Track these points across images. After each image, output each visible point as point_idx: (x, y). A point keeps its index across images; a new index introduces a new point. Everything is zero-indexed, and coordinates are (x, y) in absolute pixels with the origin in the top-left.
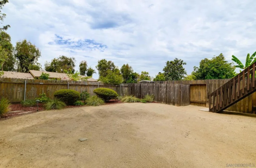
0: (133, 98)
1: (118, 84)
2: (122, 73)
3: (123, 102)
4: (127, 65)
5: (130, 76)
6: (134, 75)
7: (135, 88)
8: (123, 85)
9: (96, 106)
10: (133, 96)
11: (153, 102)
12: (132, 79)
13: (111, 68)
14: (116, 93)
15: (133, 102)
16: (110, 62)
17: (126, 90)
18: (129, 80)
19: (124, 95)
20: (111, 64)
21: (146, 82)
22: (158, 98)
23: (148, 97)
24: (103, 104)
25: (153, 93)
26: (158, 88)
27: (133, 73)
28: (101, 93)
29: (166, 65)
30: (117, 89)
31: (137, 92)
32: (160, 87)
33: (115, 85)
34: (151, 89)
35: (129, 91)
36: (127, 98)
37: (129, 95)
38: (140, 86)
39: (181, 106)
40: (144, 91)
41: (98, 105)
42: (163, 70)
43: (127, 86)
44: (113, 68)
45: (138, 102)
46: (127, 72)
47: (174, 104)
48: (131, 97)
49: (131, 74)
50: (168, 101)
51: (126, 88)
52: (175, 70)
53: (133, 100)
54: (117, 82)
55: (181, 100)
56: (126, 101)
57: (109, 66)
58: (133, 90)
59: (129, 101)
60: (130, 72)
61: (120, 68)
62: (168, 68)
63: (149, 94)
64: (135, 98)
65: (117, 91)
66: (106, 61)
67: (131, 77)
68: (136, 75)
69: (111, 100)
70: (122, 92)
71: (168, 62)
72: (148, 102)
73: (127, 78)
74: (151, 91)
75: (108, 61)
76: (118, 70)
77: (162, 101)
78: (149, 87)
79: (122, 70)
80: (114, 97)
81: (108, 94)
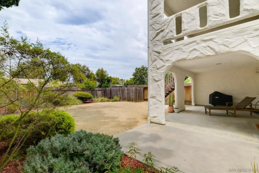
0: (105, 99)
1: (93, 89)
2: (97, 77)
3: (97, 102)
4: (102, 69)
5: (105, 80)
6: (109, 79)
7: (107, 91)
8: (97, 89)
9: (76, 105)
10: (105, 97)
11: (119, 101)
12: (107, 83)
13: (85, 73)
14: (92, 96)
15: (105, 101)
16: (84, 66)
17: (99, 93)
18: (105, 84)
19: (98, 97)
20: (85, 69)
21: (116, 87)
22: (123, 98)
23: (116, 98)
24: (82, 104)
25: (120, 94)
26: (123, 91)
27: (109, 77)
28: (80, 96)
29: (135, 71)
30: (92, 92)
31: (108, 95)
32: (124, 90)
33: (91, 89)
34: (118, 92)
35: (102, 93)
36: (100, 99)
37: (102, 96)
38: (111, 90)
39: (137, 102)
40: (113, 93)
41: (78, 105)
42: (133, 75)
43: (101, 90)
44: (88, 72)
45: (108, 101)
46: (102, 76)
47: (132, 101)
48: (103, 98)
49: (106, 78)
50: (129, 100)
51: (100, 92)
52: (142, 75)
53: (104, 100)
54: (92, 87)
55: (137, 98)
56: (99, 101)
57: (83, 71)
58: (105, 92)
59: (102, 101)
60: (105, 76)
61: (95, 72)
62: (136, 73)
63: (117, 95)
64: (106, 99)
65: (92, 94)
66: (81, 66)
67: (107, 81)
68: (111, 79)
69: (88, 101)
70: (97, 95)
71: (137, 68)
72: (116, 101)
73: (102, 82)
74: (118, 94)
75: (82, 65)
76: (93, 74)
77: (125, 100)
78: (117, 90)
79: (97, 74)
80: (90, 98)
81: (85, 96)
